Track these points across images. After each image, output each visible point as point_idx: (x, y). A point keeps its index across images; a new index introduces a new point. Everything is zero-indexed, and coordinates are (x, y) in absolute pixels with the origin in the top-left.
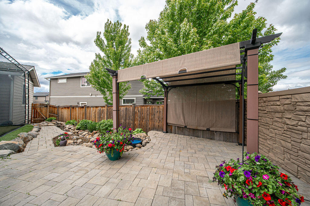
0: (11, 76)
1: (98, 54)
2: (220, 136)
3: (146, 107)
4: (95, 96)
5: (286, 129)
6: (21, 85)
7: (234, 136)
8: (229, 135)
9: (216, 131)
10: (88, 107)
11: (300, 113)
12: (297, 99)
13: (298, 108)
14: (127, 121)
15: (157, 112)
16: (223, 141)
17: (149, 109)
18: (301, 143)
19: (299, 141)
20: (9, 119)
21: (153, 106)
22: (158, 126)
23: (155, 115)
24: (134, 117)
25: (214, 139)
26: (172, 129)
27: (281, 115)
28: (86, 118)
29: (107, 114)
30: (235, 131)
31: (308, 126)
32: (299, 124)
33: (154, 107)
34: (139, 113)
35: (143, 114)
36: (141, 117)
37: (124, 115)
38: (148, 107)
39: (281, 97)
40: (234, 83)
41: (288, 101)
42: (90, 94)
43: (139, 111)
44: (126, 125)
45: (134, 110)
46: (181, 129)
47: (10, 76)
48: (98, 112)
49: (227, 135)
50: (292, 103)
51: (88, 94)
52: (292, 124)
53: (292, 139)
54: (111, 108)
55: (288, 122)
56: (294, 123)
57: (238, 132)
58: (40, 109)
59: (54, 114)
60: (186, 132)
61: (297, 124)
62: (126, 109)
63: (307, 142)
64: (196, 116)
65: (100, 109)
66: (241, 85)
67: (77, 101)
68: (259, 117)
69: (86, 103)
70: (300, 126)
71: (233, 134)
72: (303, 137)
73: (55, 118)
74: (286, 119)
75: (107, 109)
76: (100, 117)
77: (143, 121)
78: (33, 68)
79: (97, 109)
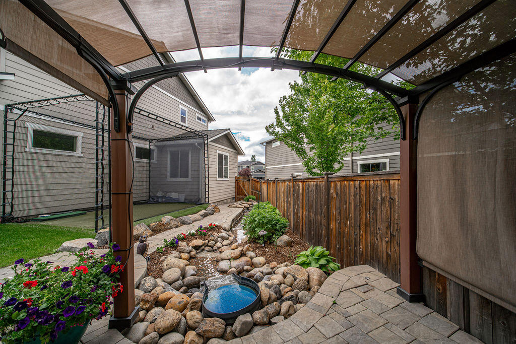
0: (198, 144)
1: (293, 83)
3: (351, 183)
6: (216, 154)
15: (383, 199)
17: (360, 188)
21: (368, 178)
22: (388, 256)
23: (375, 210)
26: (445, 289)
28: (277, 200)
29: (293, 197)
33: (372, 182)
34: (338, 200)
35: (345, 202)
36: (342, 213)
38: (357, 183)
43: (337, 194)
48: (286, 192)
58: (243, 184)
59: (257, 191)
65: (288, 186)
67: (291, 171)
69: (301, 174)
73: (254, 197)
75: (293, 186)
76: (288, 201)
78: (229, 131)
79: (285, 185)
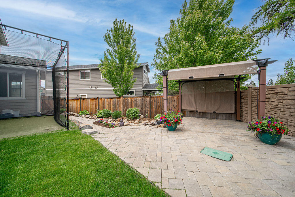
2: (223, 116)
4: (95, 89)
5: (271, 107)
7: (233, 116)
8: (229, 116)
9: (220, 113)
10: (101, 98)
11: (280, 98)
12: (278, 91)
13: (279, 96)
14: (144, 109)
15: (172, 101)
16: (225, 119)
18: (279, 114)
19: (279, 113)
20: (37, 110)
24: (151, 106)
25: (218, 119)
26: (185, 113)
27: (268, 100)
28: (99, 108)
29: (123, 104)
30: (234, 112)
31: (284, 105)
32: (279, 104)
34: (155, 103)
35: (159, 103)
36: (157, 106)
37: (141, 105)
39: (268, 90)
40: (233, 80)
41: (272, 92)
42: (90, 87)
43: (155, 101)
44: (143, 112)
45: (151, 100)
46: (193, 113)
47: (37, 71)
48: (113, 103)
49: (228, 115)
50: (275, 93)
51: (88, 86)
52: (275, 104)
53: (275, 112)
54: (127, 99)
55: (273, 103)
56: (276, 104)
57: (236, 113)
60: (197, 115)
61: (278, 104)
62: (142, 99)
63: (283, 113)
64: (205, 103)
65: (115, 100)
66: (238, 81)
67: (77, 93)
68: (253, 102)
69: (86, 95)
70: (279, 105)
71: (232, 114)
72: (281, 110)
74: (271, 102)
75: (123, 100)
76: (115, 107)
77: (159, 109)
79: (112, 100)
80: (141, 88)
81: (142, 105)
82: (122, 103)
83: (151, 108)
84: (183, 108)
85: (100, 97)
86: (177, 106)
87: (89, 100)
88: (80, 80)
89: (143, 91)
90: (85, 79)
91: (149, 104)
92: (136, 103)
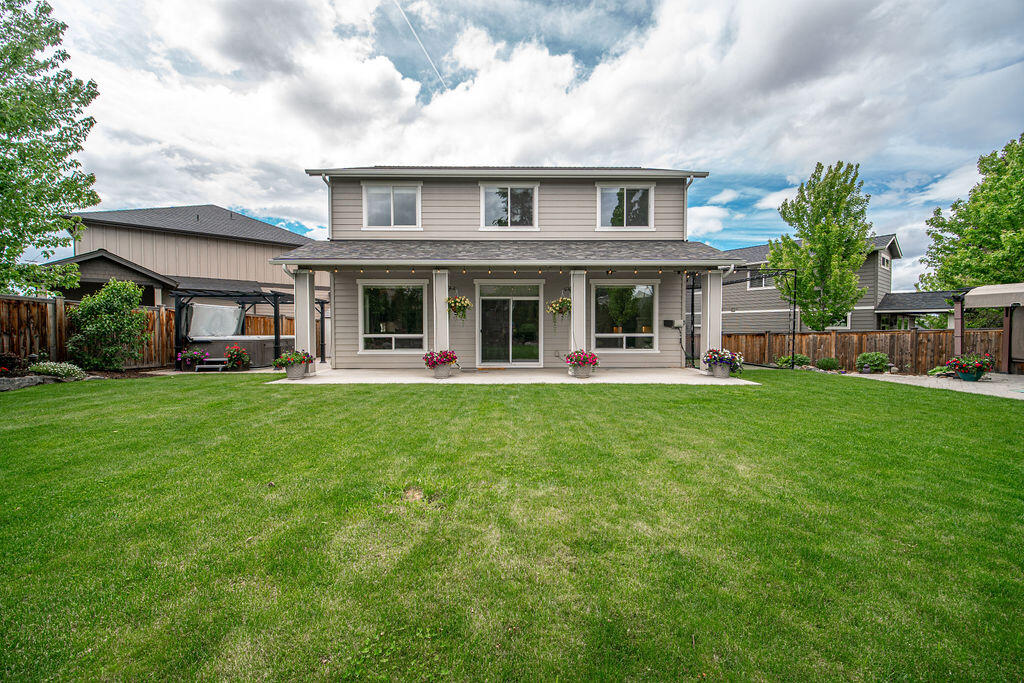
24: (917, 350)
29: (835, 347)
34: (930, 344)
35: (941, 344)
36: (936, 351)
37: (887, 347)
45: (917, 338)
54: (847, 335)
62: (892, 337)
75: (836, 338)
77: (940, 357)
79: (804, 338)
80: (873, 307)
81: (892, 347)
82: (833, 343)
83: (917, 355)
84: (1013, 356)
85: (773, 331)
86: (997, 352)
87: (744, 337)
88: (748, 289)
89: (879, 315)
90: (764, 288)
91: (912, 347)
92: (873, 344)
